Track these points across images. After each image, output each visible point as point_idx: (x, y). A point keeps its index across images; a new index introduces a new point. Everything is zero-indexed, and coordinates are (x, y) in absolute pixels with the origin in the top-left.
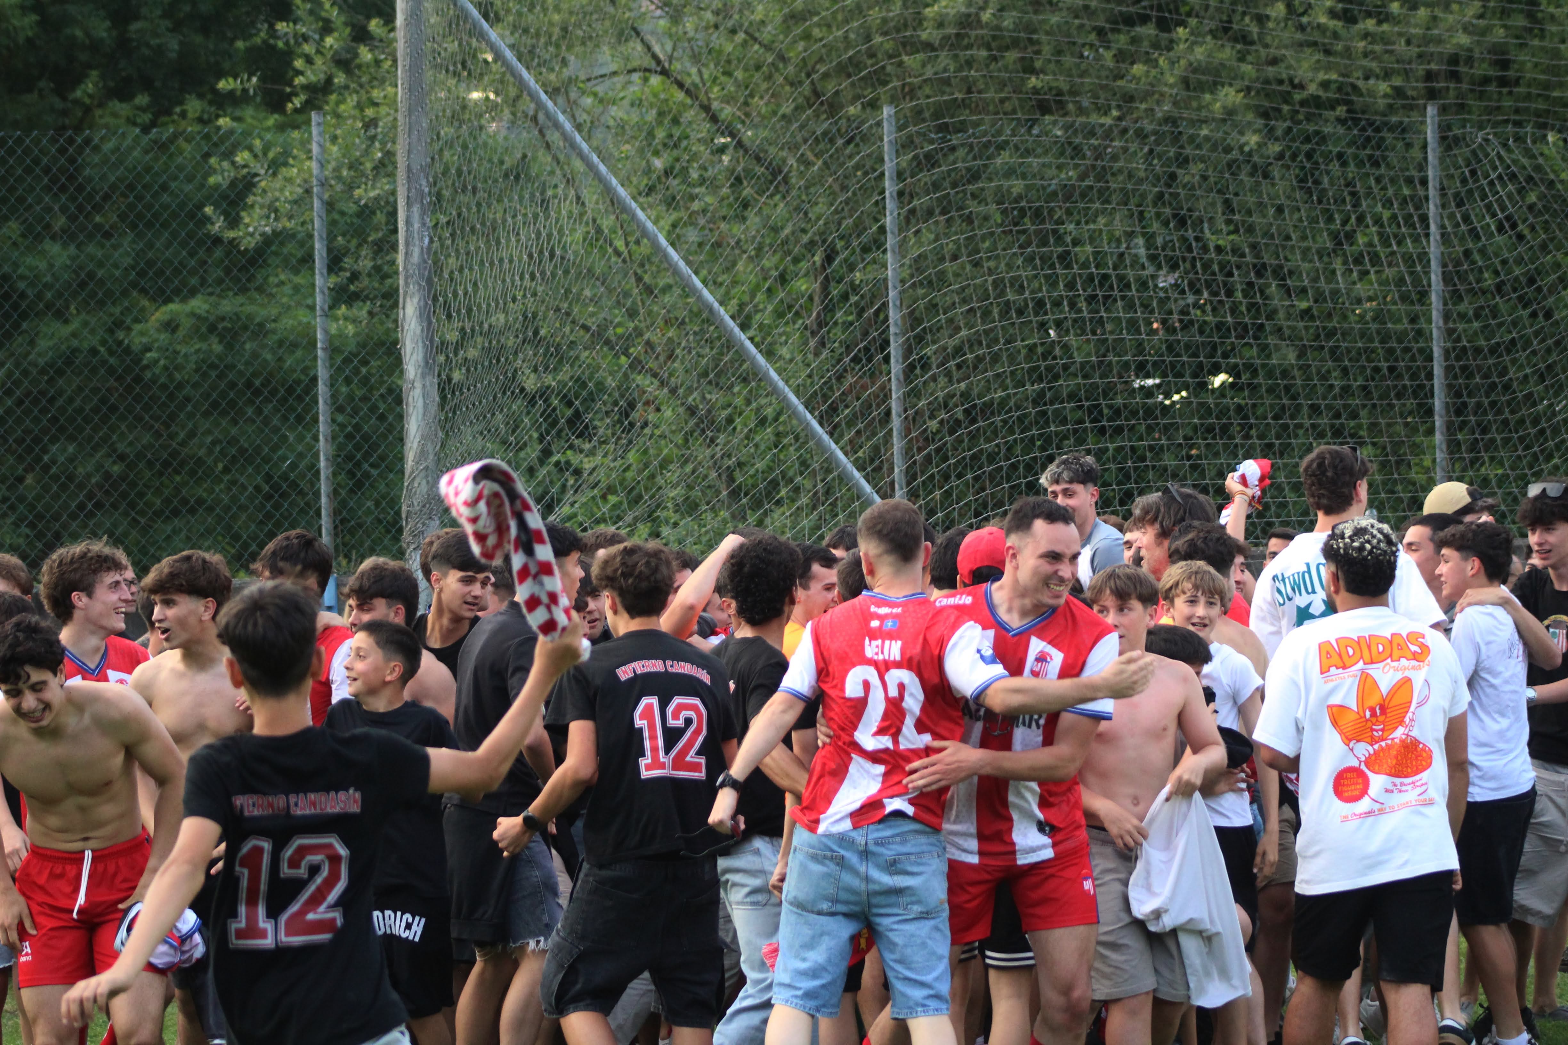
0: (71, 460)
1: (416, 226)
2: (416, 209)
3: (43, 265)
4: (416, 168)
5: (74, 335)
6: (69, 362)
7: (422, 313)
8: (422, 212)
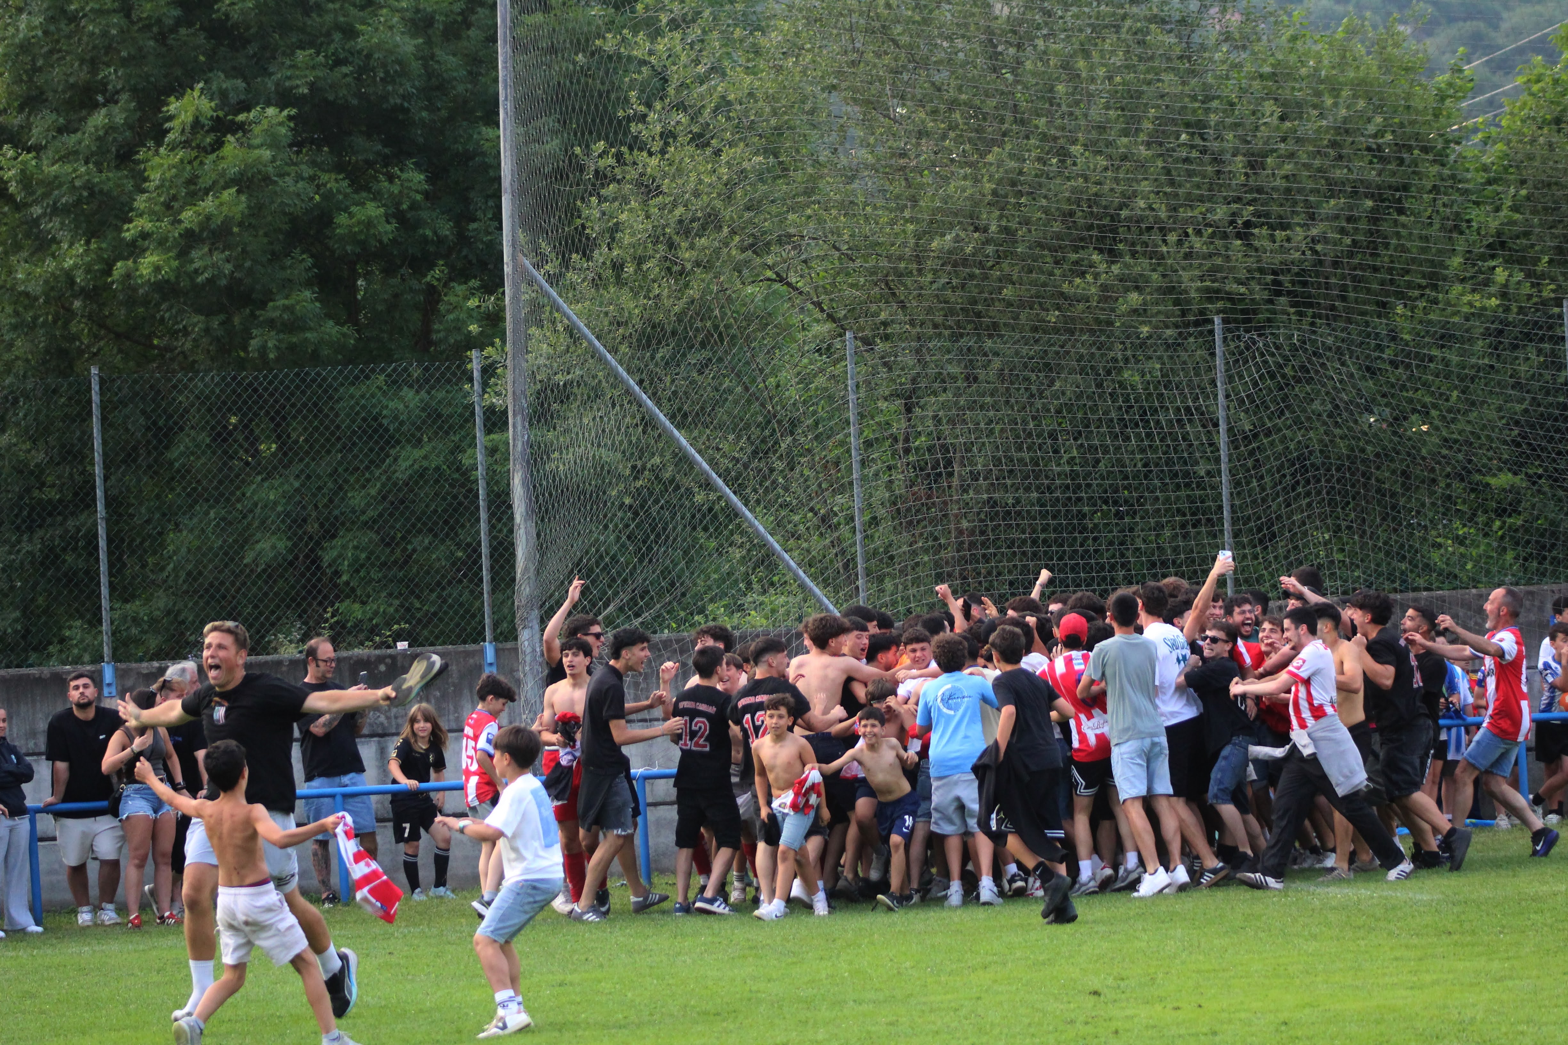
0: (426, 549)
1: (519, 428)
2: (519, 418)
3: (401, 407)
4: (518, 392)
5: (425, 457)
6: (421, 476)
7: (524, 483)
8: (524, 420)
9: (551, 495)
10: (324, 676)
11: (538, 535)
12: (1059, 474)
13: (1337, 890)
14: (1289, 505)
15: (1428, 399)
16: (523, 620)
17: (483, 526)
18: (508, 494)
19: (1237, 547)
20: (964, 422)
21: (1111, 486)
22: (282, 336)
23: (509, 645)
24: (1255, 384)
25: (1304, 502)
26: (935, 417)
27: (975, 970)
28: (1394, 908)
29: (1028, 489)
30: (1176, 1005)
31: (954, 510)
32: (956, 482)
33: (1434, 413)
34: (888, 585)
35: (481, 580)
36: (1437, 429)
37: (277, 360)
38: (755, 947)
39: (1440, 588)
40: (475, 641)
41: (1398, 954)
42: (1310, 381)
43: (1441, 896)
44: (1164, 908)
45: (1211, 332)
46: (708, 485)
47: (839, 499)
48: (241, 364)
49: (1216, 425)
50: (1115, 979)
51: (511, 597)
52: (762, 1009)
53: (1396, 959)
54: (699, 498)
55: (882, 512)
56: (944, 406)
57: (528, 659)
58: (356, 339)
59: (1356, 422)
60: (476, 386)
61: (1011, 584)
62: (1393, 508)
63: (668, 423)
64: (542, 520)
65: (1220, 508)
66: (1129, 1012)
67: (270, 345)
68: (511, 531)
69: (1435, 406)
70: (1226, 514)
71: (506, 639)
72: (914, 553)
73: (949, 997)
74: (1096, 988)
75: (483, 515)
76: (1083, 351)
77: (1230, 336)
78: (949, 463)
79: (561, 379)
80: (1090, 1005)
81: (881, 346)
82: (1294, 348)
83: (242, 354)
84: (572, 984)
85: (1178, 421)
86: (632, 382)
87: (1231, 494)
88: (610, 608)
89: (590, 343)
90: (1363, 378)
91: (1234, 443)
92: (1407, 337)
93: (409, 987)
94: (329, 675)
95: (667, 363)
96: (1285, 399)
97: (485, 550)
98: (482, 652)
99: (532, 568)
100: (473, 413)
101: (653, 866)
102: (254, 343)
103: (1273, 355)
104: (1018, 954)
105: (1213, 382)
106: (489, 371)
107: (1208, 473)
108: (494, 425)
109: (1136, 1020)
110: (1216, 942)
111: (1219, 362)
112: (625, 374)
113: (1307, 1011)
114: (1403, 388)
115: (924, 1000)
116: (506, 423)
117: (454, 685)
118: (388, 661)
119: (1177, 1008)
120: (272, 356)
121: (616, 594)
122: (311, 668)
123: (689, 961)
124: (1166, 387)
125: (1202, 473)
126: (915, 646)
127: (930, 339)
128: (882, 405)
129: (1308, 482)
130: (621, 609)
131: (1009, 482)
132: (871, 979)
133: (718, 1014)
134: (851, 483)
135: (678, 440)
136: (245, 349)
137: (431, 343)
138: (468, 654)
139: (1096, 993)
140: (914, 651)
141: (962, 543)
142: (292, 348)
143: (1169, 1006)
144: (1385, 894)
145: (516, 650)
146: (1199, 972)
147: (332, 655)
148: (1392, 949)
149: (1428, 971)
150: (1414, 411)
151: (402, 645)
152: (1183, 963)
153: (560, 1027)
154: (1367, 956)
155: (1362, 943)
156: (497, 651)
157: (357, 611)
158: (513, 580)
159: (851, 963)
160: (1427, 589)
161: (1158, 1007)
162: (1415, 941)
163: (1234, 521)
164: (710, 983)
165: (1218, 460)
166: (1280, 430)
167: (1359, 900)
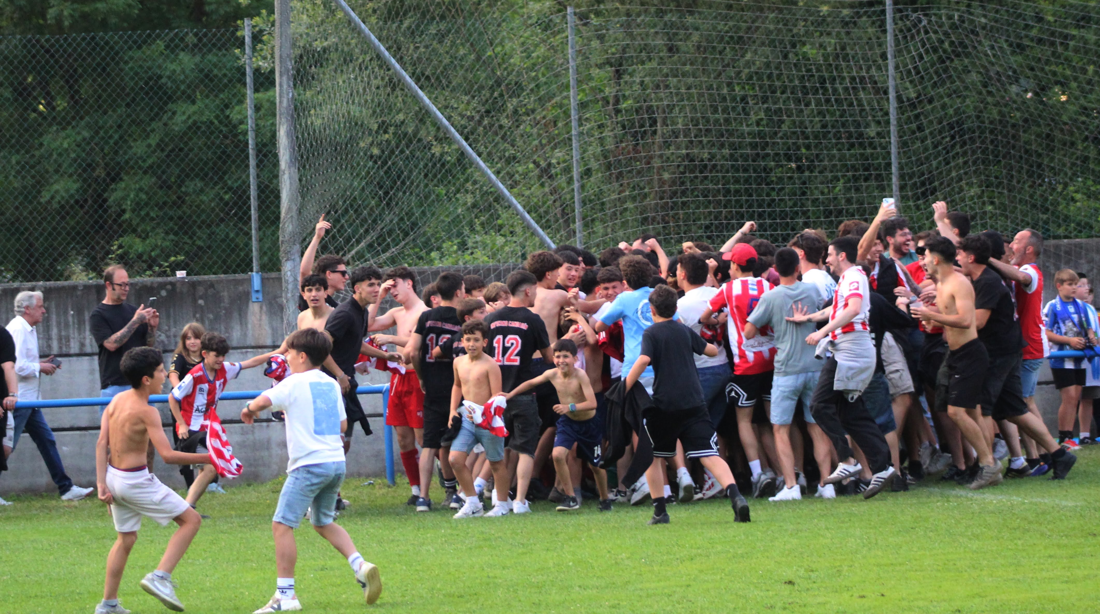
1: (285, 87)
2: (285, 78)
3: (178, 69)
4: (284, 56)
5: (199, 113)
6: (198, 128)
7: (288, 134)
8: (289, 79)
9: (312, 145)
10: (119, 299)
11: (300, 180)
12: (749, 134)
13: (992, 497)
14: (948, 163)
15: (1068, 72)
16: (287, 253)
17: (252, 171)
18: (274, 145)
19: (903, 199)
20: (667, 87)
21: (794, 143)
22: (76, 6)
23: (274, 275)
24: (921, 58)
25: (961, 161)
26: (642, 83)
27: (682, 561)
28: (1043, 513)
29: (722, 146)
30: (862, 594)
31: (657, 163)
32: (658, 139)
33: (1074, 85)
34: (599, 228)
35: (250, 218)
36: (1077, 99)
37: (71, 26)
38: (489, 539)
39: (1076, 237)
40: (244, 271)
41: (1052, 553)
42: (968, 55)
43: (1083, 503)
44: (843, 511)
45: (883, 12)
46: (445, 139)
47: (559, 154)
48: (40, 30)
49: (886, 92)
50: (806, 570)
51: (275, 233)
52: (499, 592)
53: (1050, 556)
54: (437, 150)
55: (594, 165)
56: (651, 73)
57: (290, 287)
58: (140, 10)
59: (1006, 91)
60: (248, 50)
61: (707, 227)
62: (1039, 166)
63: (413, 84)
64: (304, 167)
65: (889, 165)
66: (820, 600)
67: (66, 13)
68: (276, 176)
69: (1076, 79)
70: (894, 169)
71: (271, 270)
72: (622, 201)
73: (662, 584)
74: (790, 579)
75: (252, 162)
76: (772, 27)
77: (898, 15)
78: (654, 122)
79: (318, 45)
80: (786, 593)
81: (594, 21)
82: (954, 27)
83: (41, 22)
84: (332, 569)
85: (854, 88)
86: (382, 48)
87: (899, 153)
88: (363, 244)
89: (346, 14)
90: (1013, 53)
91: (901, 109)
92: (1051, 19)
93: (190, 569)
94: (124, 298)
95: (413, 33)
96: (946, 70)
97: (253, 192)
98: (250, 280)
99: (295, 208)
100: (244, 74)
101: (396, 468)
102: (51, 13)
103: (936, 32)
104: (719, 548)
105: (884, 56)
106: (257, 37)
107: (878, 134)
108: (262, 84)
109: (828, 606)
110: (890, 539)
111: (890, 38)
112: (376, 41)
113: (977, 600)
114: (1047, 62)
115: (640, 586)
116: (273, 83)
117: (225, 309)
118: (169, 287)
119: (863, 597)
120: (66, 23)
121: (367, 231)
122: (108, 292)
123: (432, 550)
124: (844, 60)
125: (873, 134)
126: (607, 285)
127: (639, 15)
128: (595, 72)
129: (964, 143)
130: (370, 246)
131: (705, 140)
132: (593, 568)
133: (461, 596)
134: (570, 139)
135: (422, 99)
136: (44, 17)
137: (204, 13)
138: (237, 282)
139: (790, 582)
140: (606, 289)
141: (664, 192)
142: (85, 16)
143: (856, 595)
144: (1034, 500)
145: (279, 279)
146: (879, 565)
147: (127, 280)
148: (1046, 548)
149: (1079, 568)
150: (1057, 83)
151: (181, 274)
152: (864, 557)
153: (325, 607)
154: (1024, 554)
155: (1019, 542)
156: (263, 280)
157: (139, 246)
158: (278, 218)
159: (574, 554)
160: (1066, 237)
161: (846, 596)
162: (1064, 541)
163: (902, 177)
164: (452, 570)
165: (888, 123)
166: (942, 97)
167: (1012, 505)
